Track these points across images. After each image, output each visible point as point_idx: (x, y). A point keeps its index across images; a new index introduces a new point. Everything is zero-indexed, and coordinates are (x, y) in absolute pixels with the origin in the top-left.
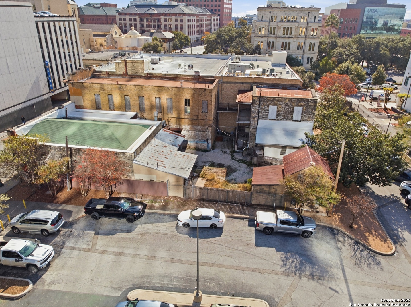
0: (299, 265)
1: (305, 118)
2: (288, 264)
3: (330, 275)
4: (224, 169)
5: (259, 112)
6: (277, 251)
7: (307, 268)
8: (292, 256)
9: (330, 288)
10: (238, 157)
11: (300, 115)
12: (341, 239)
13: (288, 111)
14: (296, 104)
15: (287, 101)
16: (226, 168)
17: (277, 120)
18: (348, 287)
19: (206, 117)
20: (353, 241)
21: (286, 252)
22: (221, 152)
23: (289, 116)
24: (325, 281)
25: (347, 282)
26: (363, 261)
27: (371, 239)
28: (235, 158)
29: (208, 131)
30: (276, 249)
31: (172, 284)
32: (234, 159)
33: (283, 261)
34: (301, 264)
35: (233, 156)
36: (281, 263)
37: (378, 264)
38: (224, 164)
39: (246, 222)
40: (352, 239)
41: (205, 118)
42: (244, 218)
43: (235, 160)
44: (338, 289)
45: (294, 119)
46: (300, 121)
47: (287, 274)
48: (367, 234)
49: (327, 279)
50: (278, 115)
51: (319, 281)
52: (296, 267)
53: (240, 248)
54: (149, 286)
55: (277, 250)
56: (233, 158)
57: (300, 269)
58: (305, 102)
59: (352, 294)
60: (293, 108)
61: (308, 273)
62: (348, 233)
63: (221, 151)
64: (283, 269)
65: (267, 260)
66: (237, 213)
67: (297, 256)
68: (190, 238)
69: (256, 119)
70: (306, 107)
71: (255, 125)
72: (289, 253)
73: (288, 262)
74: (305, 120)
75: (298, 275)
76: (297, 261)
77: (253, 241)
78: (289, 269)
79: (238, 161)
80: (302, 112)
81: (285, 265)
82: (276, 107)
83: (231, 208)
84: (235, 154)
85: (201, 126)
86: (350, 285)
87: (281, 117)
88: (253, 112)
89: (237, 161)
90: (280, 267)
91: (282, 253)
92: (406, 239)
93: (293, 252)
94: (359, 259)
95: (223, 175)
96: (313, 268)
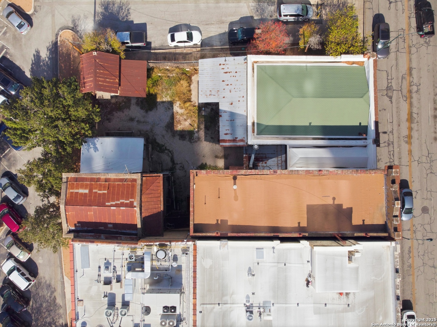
3: (103, 6)
4: (179, 127)
6: (132, 21)
7: (115, 9)
10: (166, 158)
16: (177, 131)
25: (95, 2)
32: (170, 152)
33: (129, 13)
34: (118, 12)
35: (172, 160)
36: (131, 11)
37: (73, 21)
38: (180, 139)
39: (153, 45)
42: (155, 49)
47: (128, 3)
49: (106, 3)
52: (122, 9)
53: (156, 20)
61: (116, 5)
64: (129, 7)
65: (139, 12)
66: (159, 53)
67: (121, 19)
68: (190, 23)
73: (126, 13)
75: (122, 3)
76: (121, 15)
77: (148, 27)
78: (126, 7)
81: (128, 10)
84: (170, 164)
89: (167, 150)
90: (132, 8)
91: (129, 20)
93: (123, 22)
94: (83, 23)
95: (178, 117)
96: (112, 10)
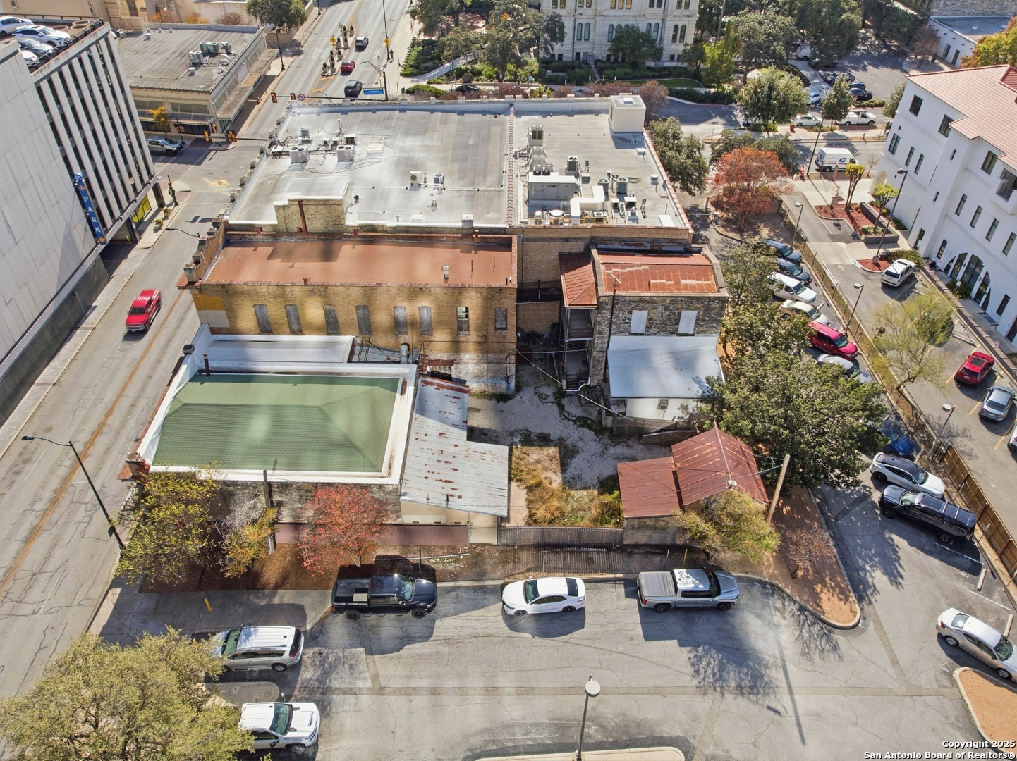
0: (719, 670)
1: (701, 329)
2: (702, 671)
3: (766, 683)
4: (552, 451)
5: (611, 323)
7: (732, 675)
8: (706, 652)
9: (769, 708)
10: (573, 409)
11: (693, 324)
12: (779, 604)
13: (670, 320)
14: (684, 306)
15: (668, 302)
16: (555, 446)
17: (647, 335)
18: (793, 700)
19: (504, 337)
20: (797, 606)
21: (696, 645)
22: (536, 398)
23: (671, 328)
24: (760, 696)
25: (791, 693)
26: (813, 646)
27: (824, 596)
28: (566, 415)
29: (508, 361)
30: (679, 640)
31: (530, 739)
32: (566, 418)
33: (693, 665)
34: (722, 666)
35: (562, 408)
36: (691, 670)
37: (835, 648)
38: (549, 435)
39: (621, 590)
40: (795, 602)
41: (501, 339)
42: (615, 580)
43: (569, 420)
44: (779, 708)
45: (680, 331)
46: (693, 335)
47: (702, 690)
48: (818, 588)
49: (762, 691)
50: (648, 327)
51: (751, 696)
52: (714, 675)
53: (621, 648)
54: (495, 748)
55: (682, 645)
56: (564, 415)
57: (721, 677)
58: (703, 303)
59: (800, 713)
60: (680, 314)
61: (733, 684)
62: (788, 591)
63: (536, 393)
64: (695, 682)
65: (667, 667)
66: (603, 571)
67: (713, 652)
68: (533, 640)
69: (605, 335)
70: (704, 311)
71: (605, 346)
72: (699, 646)
73: (701, 666)
74: (701, 332)
75: (718, 689)
76: (714, 661)
77: (639, 631)
78: (704, 679)
79: (575, 422)
80: (697, 319)
81: (697, 672)
82: (645, 313)
83: (590, 561)
84: (565, 402)
85: (494, 353)
86: (797, 697)
87: (656, 329)
88: (600, 324)
89: (573, 421)
90: (689, 678)
91: (690, 648)
92: (877, 588)
93: (706, 644)
94: (808, 642)
95: (554, 466)
96: (739, 672)
